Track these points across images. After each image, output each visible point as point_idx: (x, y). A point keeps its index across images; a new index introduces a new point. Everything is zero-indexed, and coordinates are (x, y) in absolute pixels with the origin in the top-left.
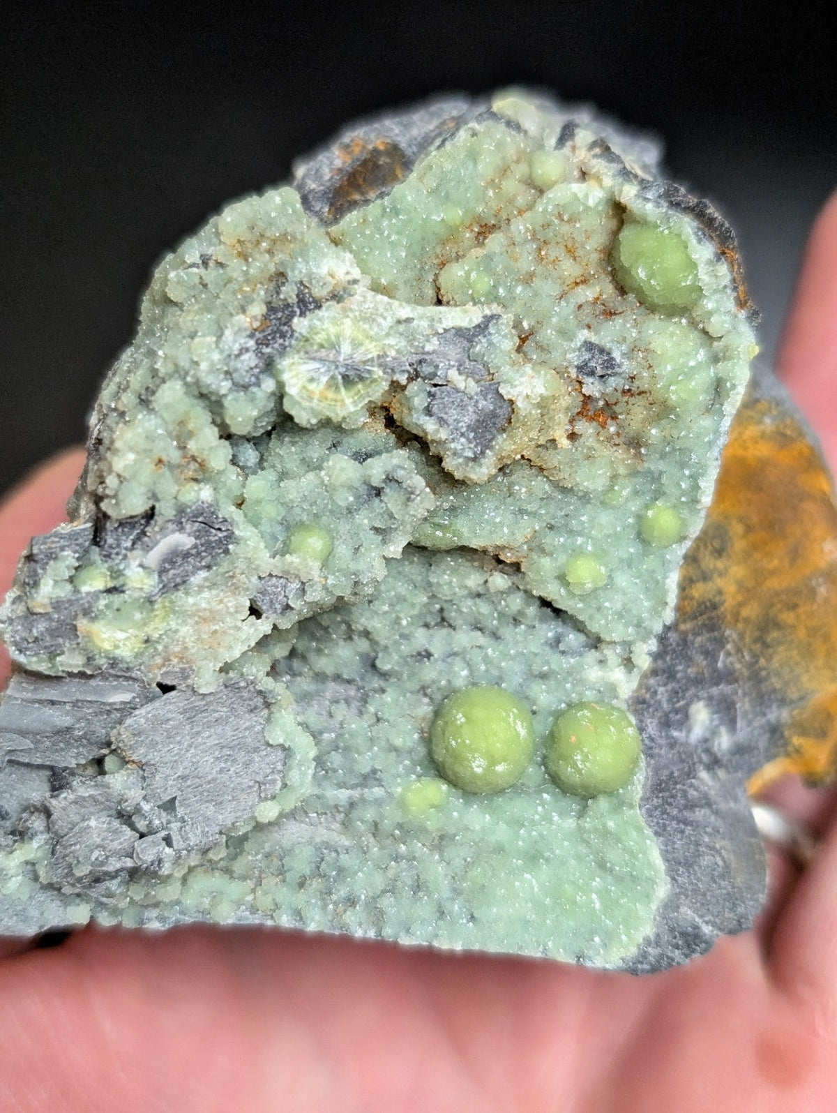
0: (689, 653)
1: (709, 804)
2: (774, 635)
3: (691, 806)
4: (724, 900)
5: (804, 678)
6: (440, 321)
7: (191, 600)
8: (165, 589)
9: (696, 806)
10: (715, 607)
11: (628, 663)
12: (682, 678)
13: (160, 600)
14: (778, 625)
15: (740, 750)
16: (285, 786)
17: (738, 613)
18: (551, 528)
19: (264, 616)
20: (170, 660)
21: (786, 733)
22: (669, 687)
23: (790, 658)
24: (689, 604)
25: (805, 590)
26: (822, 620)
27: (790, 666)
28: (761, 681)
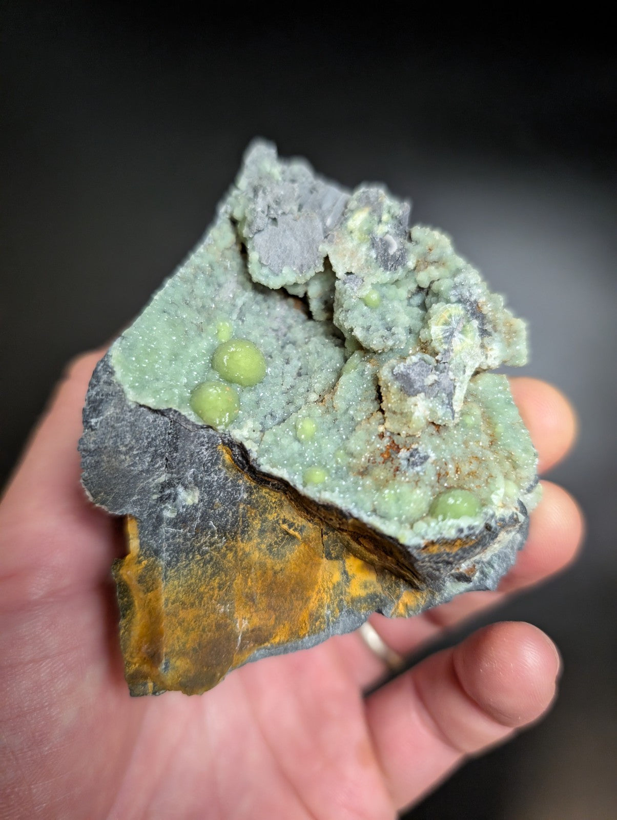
0: (227, 504)
1: (148, 471)
2: (210, 571)
3: (154, 456)
4: (102, 439)
5: (176, 582)
6: (460, 386)
7: (364, 250)
8: (373, 240)
9: (152, 461)
10: (243, 532)
12: (216, 493)
13: (369, 237)
14: (214, 575)
15: (159, 522)
17: (231, 550)
18: (335, 420)
19: (346, 275)
20: (339, 238)
21: (151, 559)
22: (215, 484)
23: (192, 577)
24: (251, 516)
25: (226, 598)
26: (204, 606)
27: (188, 575)
28: (187, 554)
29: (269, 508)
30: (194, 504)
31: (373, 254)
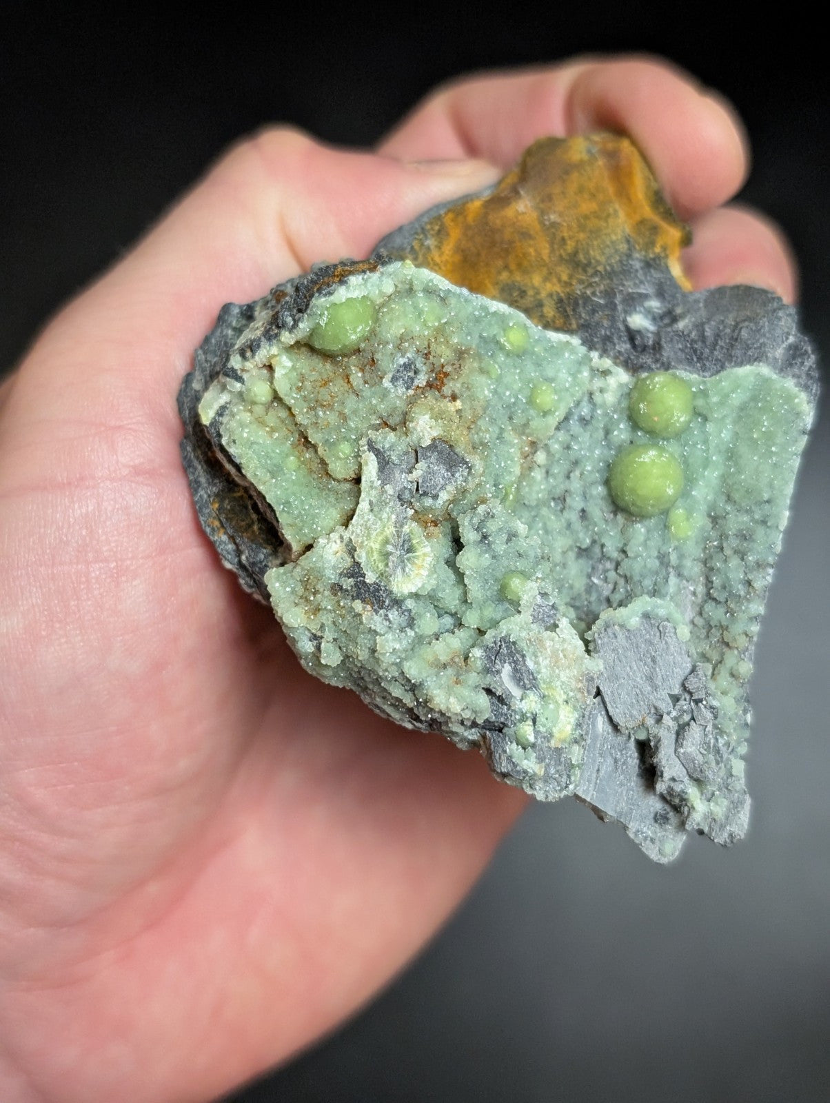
1: (703, 324)
2: (581, 257)
3: (703, 338)
5: (614, 238)
6: (373, 481)
7: (543, 670)
8: (535, 686)
9: (704, 334)
10: (561, 301)
11: (606, 373)
12: (611, 331)
13: (543, 691)
14: (576, 253)
15: (660, 294)
16: (668, 620)
17: (565, 283)
18: (510, 418)
20: (580, 688)
21: (651, 256)
23: (599, 246)
25: (553, 230)
26: (574, 218)
27: (605, 248)
28: (613, 270)
30: (631, 316)
31: (530, 664)
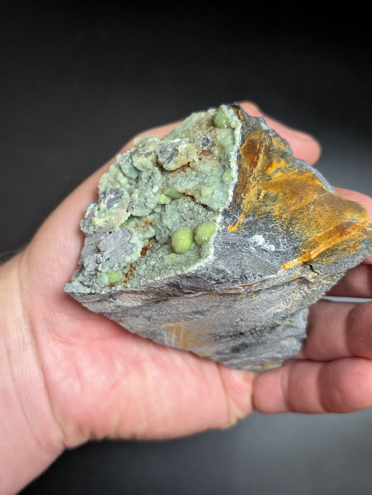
0: (258, 223)
1: (250, 254)
2: (296, 221)
3: (242, 252)
4: (237, 265)
5: (308, 233)
7: (114, 210)
8: (108, 208)
10: (270, 213)
12: (254, 229)
19: (129, 212)
20: (111, 226)
21: (301, 249)
22: (249, 231)
23: (303, 228)
24: (260, 212)
25: (306, 208)
26: (314, 216)
27: (302, 230)
28: (292, 235)
29: (254, 207)
30: (263, 237)
31: (115, 205)
